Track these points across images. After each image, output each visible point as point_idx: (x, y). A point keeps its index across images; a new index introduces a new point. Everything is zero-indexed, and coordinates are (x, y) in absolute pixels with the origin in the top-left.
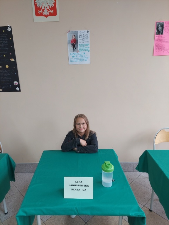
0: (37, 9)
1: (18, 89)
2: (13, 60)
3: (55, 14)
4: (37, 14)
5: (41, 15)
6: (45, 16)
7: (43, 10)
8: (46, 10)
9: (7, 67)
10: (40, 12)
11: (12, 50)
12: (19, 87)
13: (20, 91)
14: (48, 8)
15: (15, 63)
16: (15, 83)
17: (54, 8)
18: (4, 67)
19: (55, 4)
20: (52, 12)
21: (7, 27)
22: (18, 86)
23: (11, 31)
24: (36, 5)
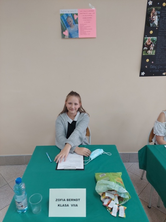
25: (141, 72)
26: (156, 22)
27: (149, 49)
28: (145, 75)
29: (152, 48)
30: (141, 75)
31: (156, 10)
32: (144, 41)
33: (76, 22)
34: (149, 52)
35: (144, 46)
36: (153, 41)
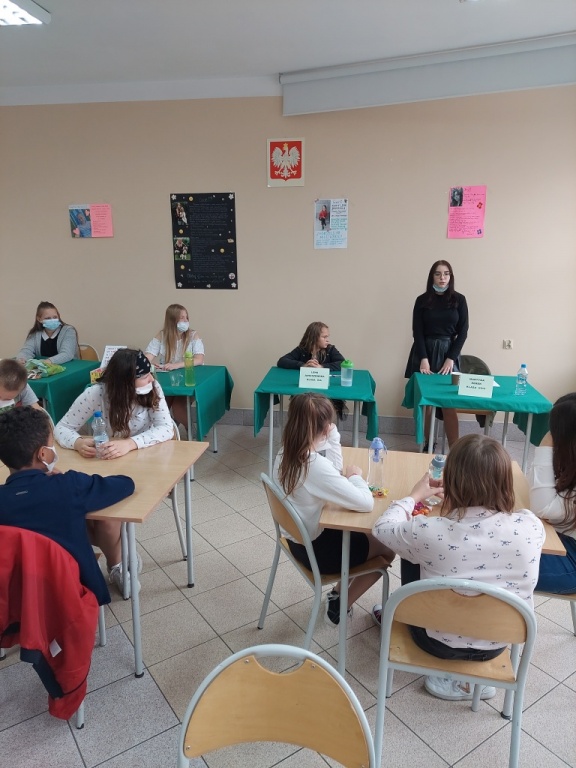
0: (274, 168)
1: (234, 285)
2: (232, 241)
3: (298, 176)
4: (273, 176)
5: (279, 177)
6: (284, 178)
7: (282, 171)
8: (286, 170)
9: (222, 250)
10: (277, 173)
11: (232, 227)
12: (236, 283)
13: (236, 288)
14: (289, 167)
15: (233, 246)
16: (232, 276)
17: (298, 168)
18: (218, 251)
19: (300, 162)
20: (295, 172)
21: (228, 194)
22: (235, 281)
23: (234, 199)
24: (272, 163)
25: (177, 282)
26: (185, 220)
27: (181, 253)
28: (183, 287)
29: (185, 251)
30: (178, 287)
31: (182, 205)
32: (174, 242)
33: (88, 218)
34: (182, 256)
35: (175, 249)
36: (185, 242)
